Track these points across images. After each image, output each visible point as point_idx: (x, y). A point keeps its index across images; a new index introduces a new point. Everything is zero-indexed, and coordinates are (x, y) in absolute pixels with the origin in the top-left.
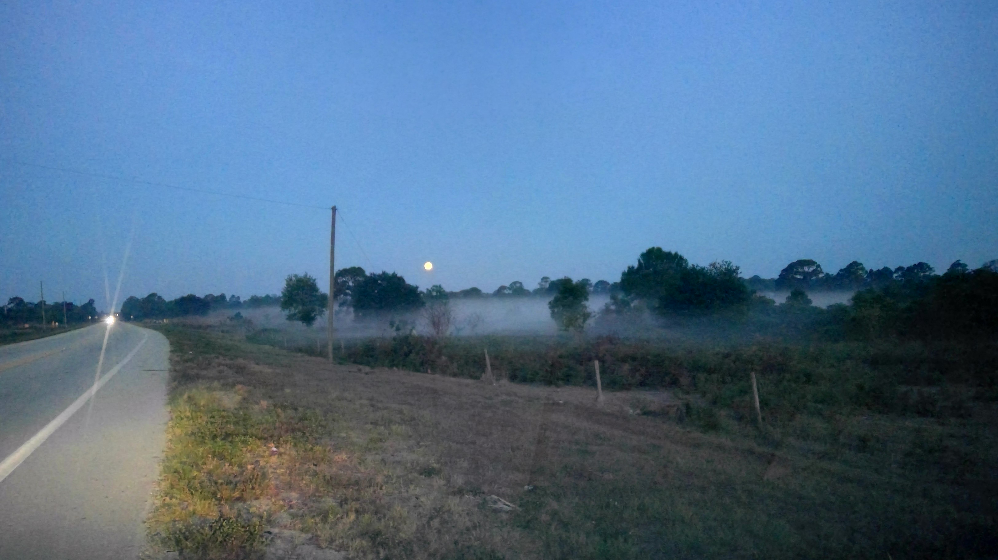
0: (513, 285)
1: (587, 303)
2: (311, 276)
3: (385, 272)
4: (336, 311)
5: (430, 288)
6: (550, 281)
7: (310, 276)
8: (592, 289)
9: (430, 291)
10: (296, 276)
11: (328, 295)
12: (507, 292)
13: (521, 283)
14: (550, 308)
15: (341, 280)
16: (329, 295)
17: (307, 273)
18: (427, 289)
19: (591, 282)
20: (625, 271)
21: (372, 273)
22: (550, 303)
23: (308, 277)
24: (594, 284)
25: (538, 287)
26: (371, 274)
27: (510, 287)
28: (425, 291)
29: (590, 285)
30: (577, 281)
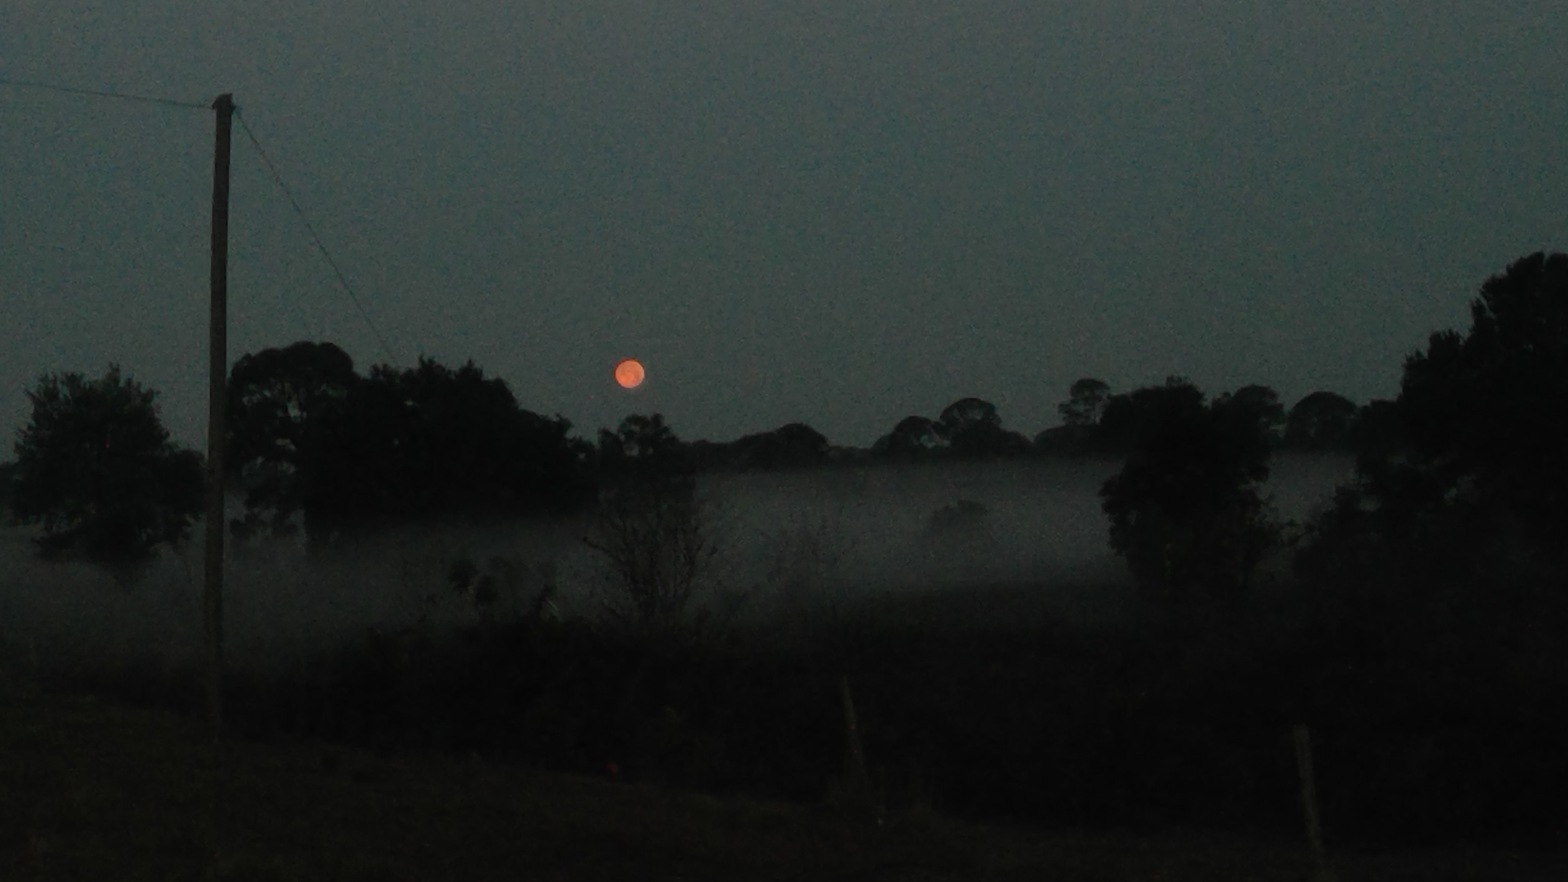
0: (956, 414)
1: (1263, 490)
2: (134, 383)
3: (431, 361)
4: (235, 524)
5: (614, 429)
6: (1109, 397)
7: (129, 382)
8: (1280, 428)
9: (616, 439)
10: (72, 380)
11: (202, 456)
12: (930, 442)
13: (989, 409)
14: (1108, 508)
15: (257, 397)
16: (206, 453)
17: (118, 370)
18: (605, 433)
19: (1280, 401)
20: (1418, 354)
21: (381, 367)
22: (1107, 489)
23: (122, 384)
24: (1288, 407)
25: (1058, 421)
26: (375, 368)
27: (943, 423)
28: (594, 438)
29: (1276, 412)
30: (1218, 396)
